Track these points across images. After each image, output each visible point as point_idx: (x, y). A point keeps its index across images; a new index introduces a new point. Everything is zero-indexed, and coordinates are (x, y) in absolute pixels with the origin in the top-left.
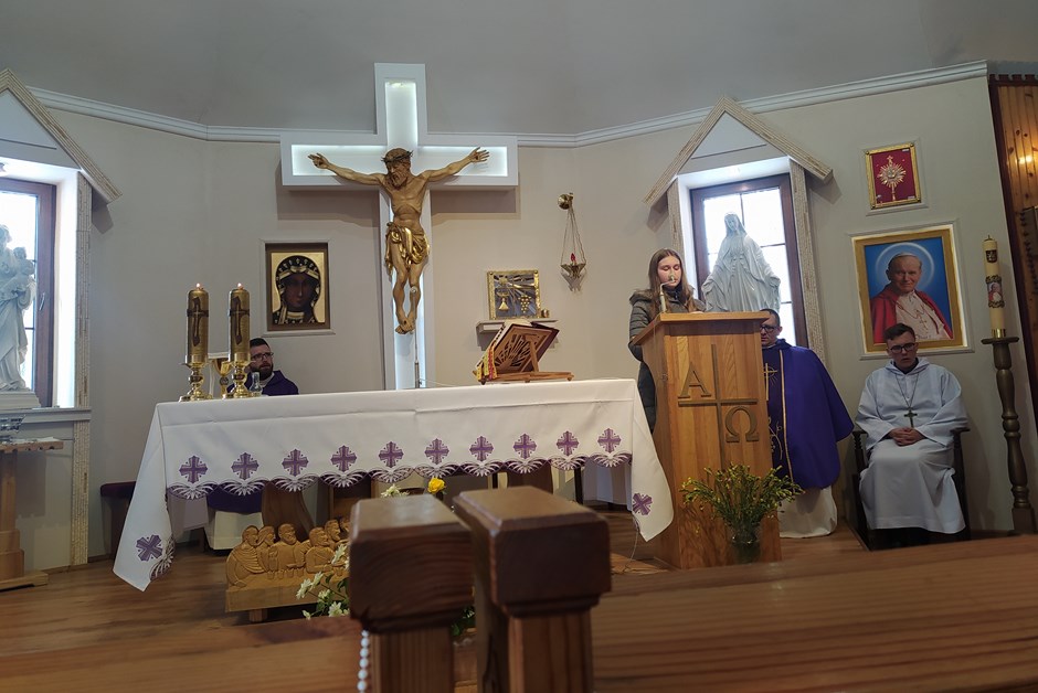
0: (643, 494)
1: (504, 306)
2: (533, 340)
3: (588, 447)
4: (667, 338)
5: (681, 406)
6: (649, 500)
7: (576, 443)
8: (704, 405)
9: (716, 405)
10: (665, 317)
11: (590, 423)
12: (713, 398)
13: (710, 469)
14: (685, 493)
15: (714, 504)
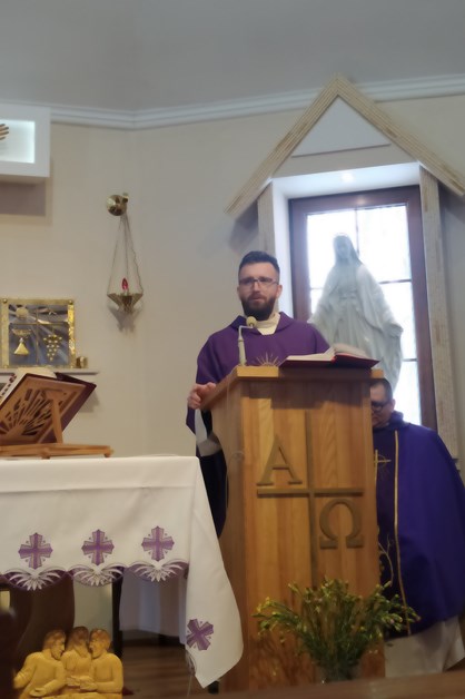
0: (202, 619)
1: (21, 349)
2: (56, 398)
3: (128, 552)
4: (246, 401)
5: (261, 496)
6: (209, 628)
7: (110, 548)
8: (291, 496)
9: (307, 495)
10: (244, 370)
11: (133, 518)
12: (303, 487)
13: (296, 586)
14: (260, 619)
15: (299, 634)
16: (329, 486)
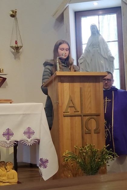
0: (44, 158)
3: (19, 136)
4: (59, 84)
5: (64, 116)
6: (47, 161)
8: (75, 116)
9: (81, 116)
10: (59, 73)
11: (20, 124)
13: (77, 146)
14: (65, 158)
15: (78, 162)
16: (88, 113)
